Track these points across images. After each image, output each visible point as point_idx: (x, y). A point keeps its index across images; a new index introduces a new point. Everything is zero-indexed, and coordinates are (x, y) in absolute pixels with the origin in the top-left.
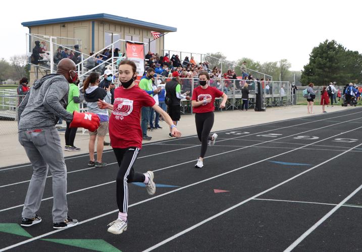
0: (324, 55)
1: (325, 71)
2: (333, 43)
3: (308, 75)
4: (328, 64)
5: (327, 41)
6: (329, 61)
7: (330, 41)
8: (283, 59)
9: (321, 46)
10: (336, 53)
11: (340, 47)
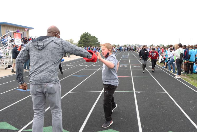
0: (85, 37)
1: (85, 42)
2: (87, 33)
3: (80, 44)
4: (86, 40)
5: (85, 33)
6: (86, 39)
7: (86, 32)
8: (71, 39)
9: (84, 34)
10: (88, 37)
11: (89, 34)
